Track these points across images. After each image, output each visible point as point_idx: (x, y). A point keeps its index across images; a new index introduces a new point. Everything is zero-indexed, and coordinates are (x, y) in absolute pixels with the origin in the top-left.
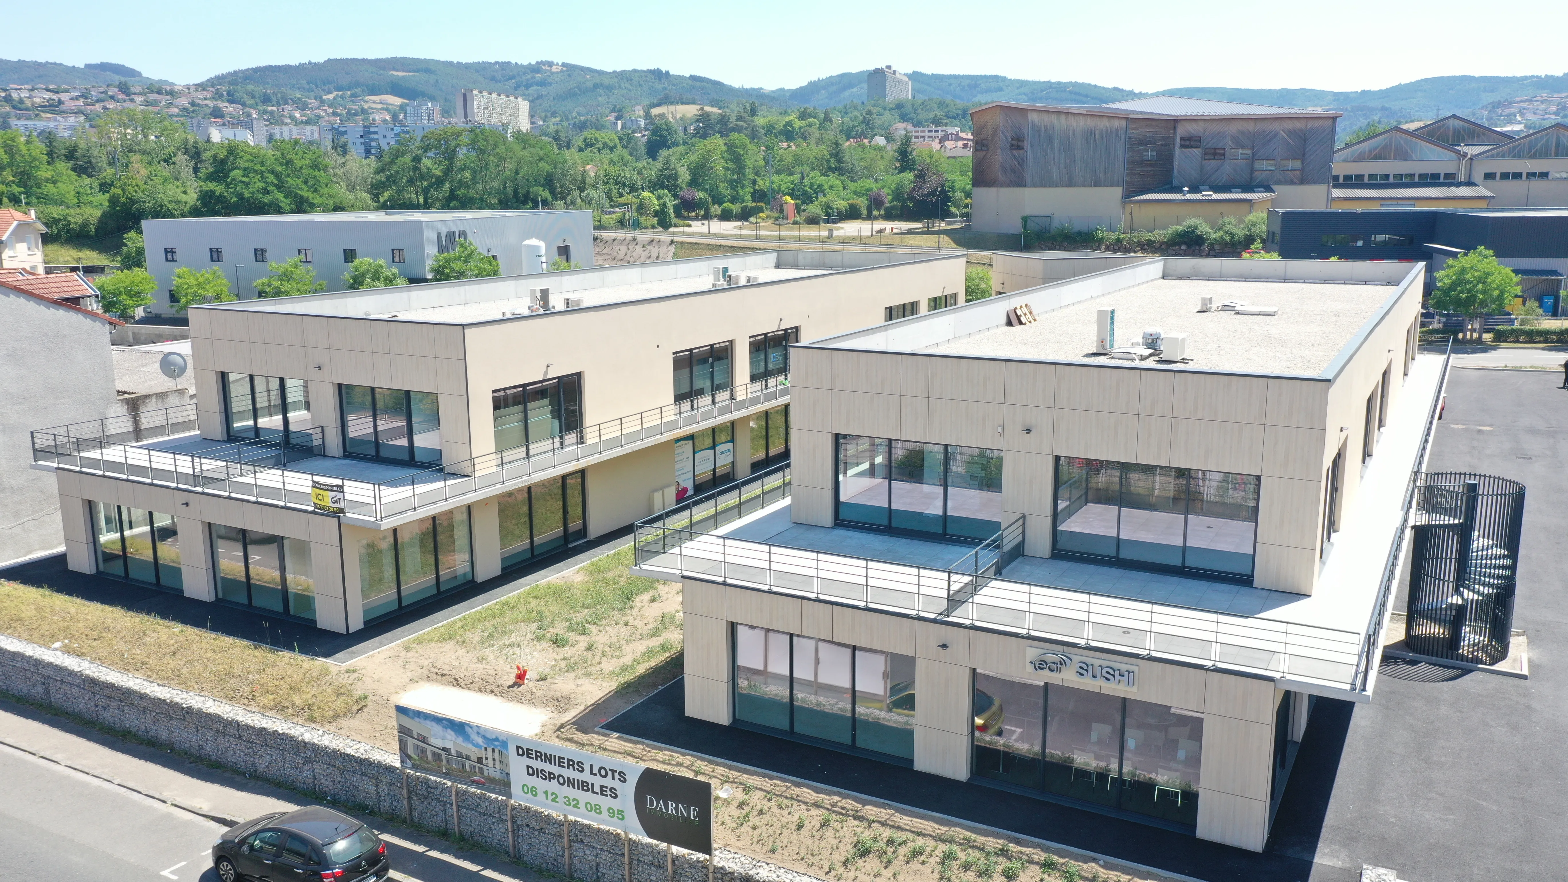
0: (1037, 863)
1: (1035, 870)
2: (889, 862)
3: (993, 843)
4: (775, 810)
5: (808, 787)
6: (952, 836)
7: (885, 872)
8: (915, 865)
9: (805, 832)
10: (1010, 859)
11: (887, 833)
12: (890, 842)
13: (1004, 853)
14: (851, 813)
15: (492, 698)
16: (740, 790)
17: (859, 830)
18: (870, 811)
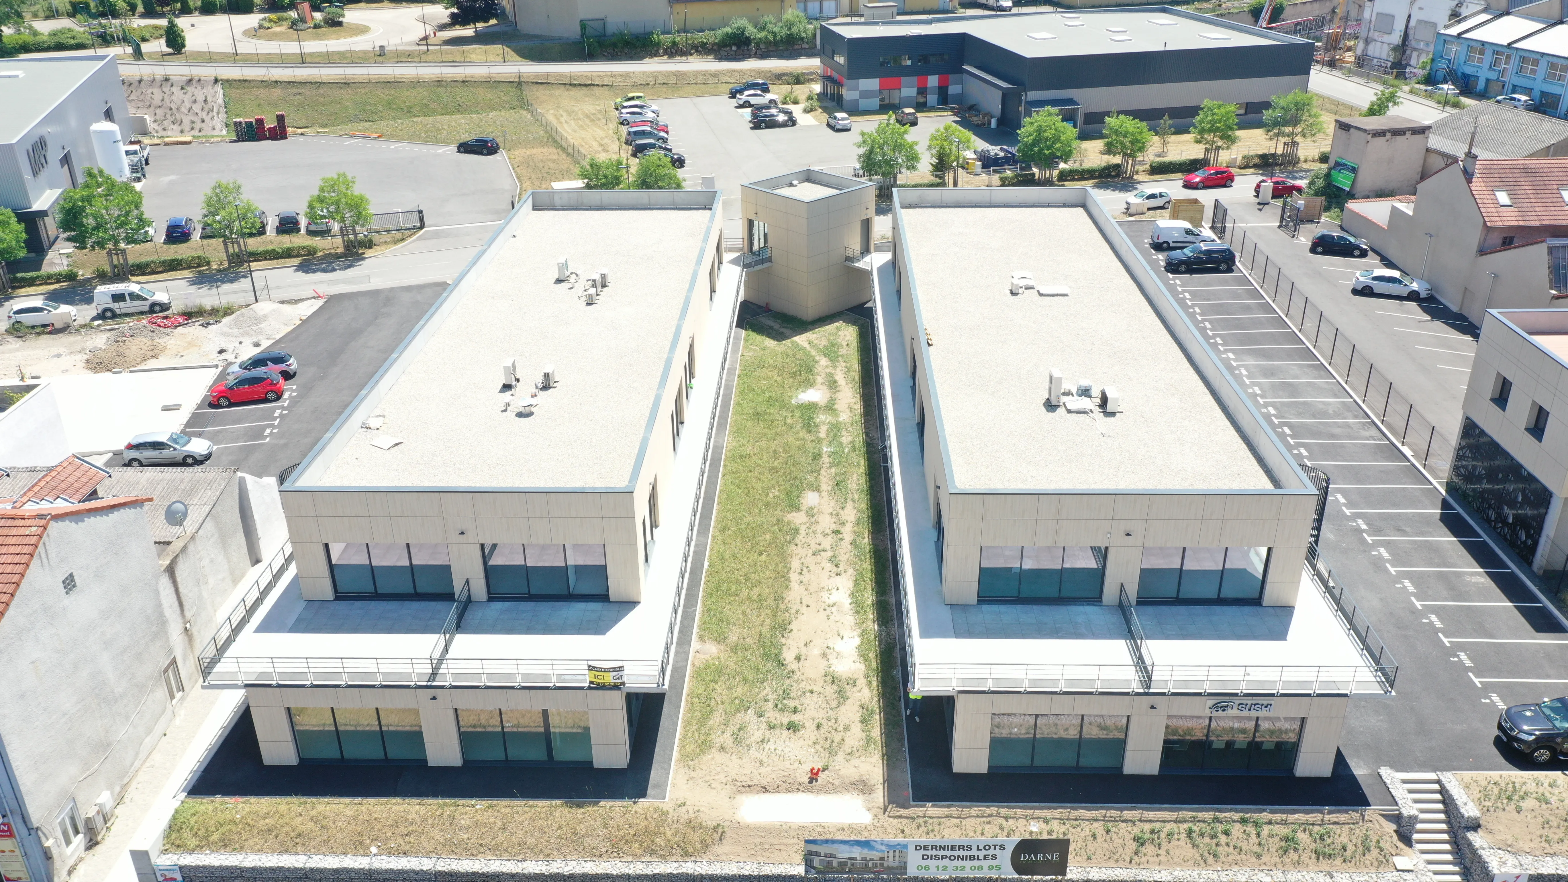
0: (1237, 821)
1: (1238, 825)
2: (1160, 845)
3: (1208, 815)
4: (1071, 830)
5: (1083, 808)
6: (1183, 818)
7: (1160, 852)
8: (1174, 843)
9: (1100, 839)
10: (1221, 822)
11: (1147, 827)
12: (1152, 832)
13: (1216, 820)
14: (1118, 819)
15: (800, 794)
16: (1041, 822)
17: (1130, 829)
18: (1127, 814)
